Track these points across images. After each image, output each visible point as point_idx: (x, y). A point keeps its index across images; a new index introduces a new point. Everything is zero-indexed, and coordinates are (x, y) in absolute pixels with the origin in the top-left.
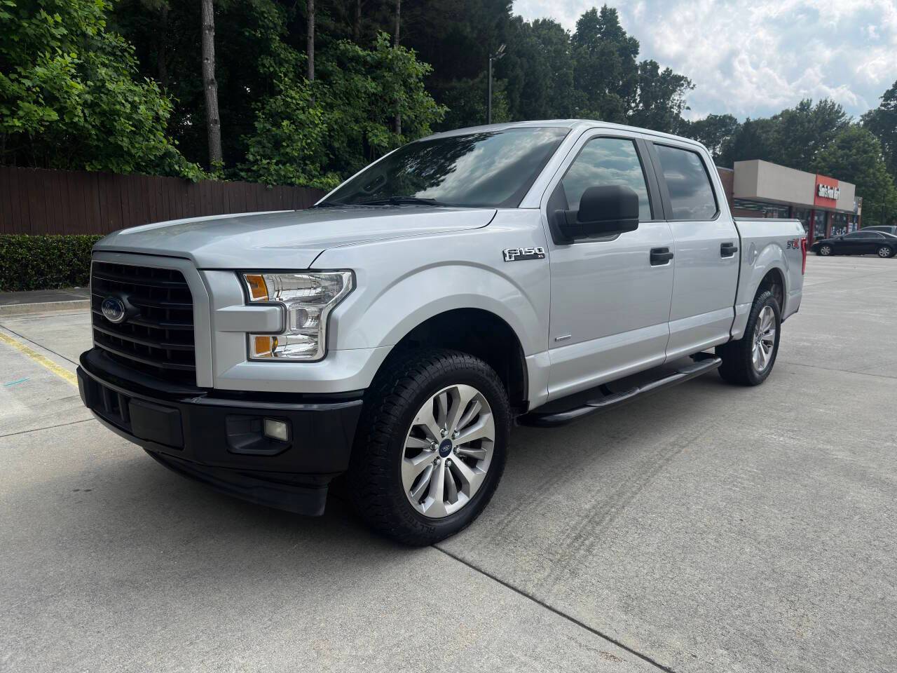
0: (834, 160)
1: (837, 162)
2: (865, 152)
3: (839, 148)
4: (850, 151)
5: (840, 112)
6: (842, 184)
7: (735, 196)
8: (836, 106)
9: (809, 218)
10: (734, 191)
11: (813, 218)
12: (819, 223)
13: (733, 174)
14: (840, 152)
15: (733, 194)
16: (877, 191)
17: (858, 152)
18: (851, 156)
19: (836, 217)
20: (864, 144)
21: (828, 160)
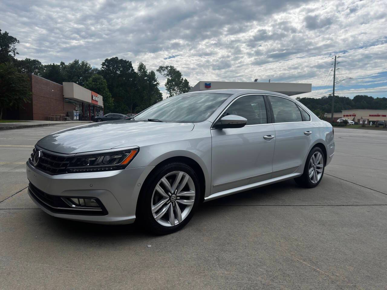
0: (91, 86)
1: (93, 87)
2: (102, 84)
3: (93, 81)
4: (97, 83)
5: (90, 67)
6: (99, 96)
7: (64, 97)
8: (88, 65)
9: (89, 108)
10: (64, 95)
11: (90, 108)
12: (92, 110)
13: (63, 87)
14: (93, 83)
15: (63, 96)
16: (107, 99)
17: (100, 84)
18: (97, 85)
19: (97, 108)
20: (101, 81)
21: (89, 86)
